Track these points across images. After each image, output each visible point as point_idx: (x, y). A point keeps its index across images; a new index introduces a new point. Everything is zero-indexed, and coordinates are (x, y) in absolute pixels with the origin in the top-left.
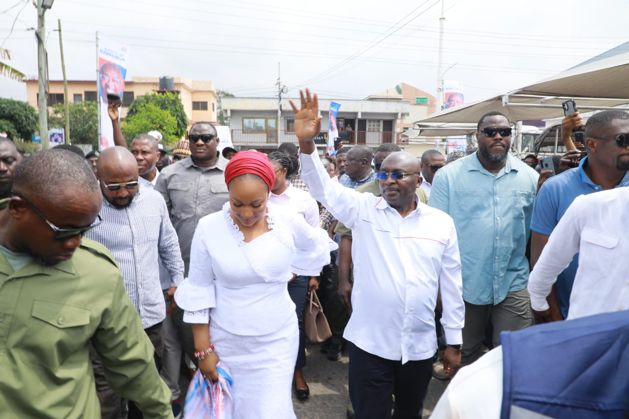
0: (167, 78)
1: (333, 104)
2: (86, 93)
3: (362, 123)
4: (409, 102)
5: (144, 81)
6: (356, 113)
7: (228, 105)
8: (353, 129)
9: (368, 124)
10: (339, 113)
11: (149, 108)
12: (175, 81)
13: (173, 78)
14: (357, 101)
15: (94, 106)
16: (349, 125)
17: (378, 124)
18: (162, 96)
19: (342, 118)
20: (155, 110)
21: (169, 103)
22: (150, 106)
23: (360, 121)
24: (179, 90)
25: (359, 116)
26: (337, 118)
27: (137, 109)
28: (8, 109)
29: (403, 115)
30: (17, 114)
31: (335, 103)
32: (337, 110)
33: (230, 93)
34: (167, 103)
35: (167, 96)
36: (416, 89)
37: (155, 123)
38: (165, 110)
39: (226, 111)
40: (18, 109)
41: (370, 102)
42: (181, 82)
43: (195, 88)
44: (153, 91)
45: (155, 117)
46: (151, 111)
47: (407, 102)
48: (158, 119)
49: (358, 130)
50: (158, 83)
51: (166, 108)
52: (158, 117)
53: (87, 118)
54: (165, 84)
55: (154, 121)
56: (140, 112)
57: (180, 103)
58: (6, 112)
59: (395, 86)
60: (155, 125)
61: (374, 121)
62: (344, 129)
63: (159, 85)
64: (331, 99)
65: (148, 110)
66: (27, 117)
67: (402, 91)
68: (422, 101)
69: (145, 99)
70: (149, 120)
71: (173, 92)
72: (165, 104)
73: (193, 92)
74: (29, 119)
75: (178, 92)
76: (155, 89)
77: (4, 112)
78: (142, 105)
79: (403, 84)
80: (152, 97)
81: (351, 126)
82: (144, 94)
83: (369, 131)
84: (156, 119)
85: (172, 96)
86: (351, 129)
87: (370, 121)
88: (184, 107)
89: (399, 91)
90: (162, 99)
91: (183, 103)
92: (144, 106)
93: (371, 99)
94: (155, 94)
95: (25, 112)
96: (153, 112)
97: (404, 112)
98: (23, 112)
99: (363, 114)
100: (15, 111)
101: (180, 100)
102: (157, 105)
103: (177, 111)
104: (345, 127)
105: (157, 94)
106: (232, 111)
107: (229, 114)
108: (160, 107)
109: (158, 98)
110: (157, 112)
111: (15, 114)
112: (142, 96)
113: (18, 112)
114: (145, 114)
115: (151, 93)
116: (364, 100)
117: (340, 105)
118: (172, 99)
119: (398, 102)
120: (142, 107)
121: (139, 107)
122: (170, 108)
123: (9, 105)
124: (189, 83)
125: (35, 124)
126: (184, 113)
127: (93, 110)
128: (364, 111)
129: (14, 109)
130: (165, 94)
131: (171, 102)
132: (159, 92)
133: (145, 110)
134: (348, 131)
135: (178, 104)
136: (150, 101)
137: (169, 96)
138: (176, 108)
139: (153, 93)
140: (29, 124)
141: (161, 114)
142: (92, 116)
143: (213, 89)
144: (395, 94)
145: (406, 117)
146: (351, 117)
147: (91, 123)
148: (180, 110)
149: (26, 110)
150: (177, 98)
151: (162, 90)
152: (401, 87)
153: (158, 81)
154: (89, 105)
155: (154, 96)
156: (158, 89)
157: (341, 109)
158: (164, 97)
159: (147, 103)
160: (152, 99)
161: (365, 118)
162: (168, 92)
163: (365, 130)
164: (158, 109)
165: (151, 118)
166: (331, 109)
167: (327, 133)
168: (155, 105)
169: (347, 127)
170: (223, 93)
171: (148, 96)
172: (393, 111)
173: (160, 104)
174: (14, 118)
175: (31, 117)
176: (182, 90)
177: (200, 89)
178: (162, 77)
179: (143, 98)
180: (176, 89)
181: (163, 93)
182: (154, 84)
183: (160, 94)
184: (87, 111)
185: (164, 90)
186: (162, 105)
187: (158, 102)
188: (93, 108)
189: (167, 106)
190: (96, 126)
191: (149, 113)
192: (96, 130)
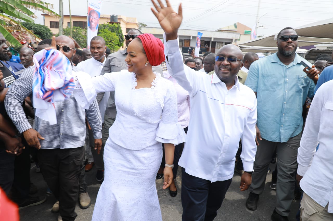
0: (114, 16)
1: (199, 33)
2: (74, 22)
3: (214, 43)
4: (240, 33)
5: (103, 17)
6: (211, 38)
7: (145, 31)
8: (209, 46)
9: (217, 44)
10: (202, 38)
11: (106, 31)
12: (118, 17)
13: (117, 16)
14: (212, 32)
15: (79, 29)
16: (207, 44)
17: (222, 44)
18: (112, 25)
19: (203, 40)
20: (109, 32)
21: (115, 29)
22: (106, 30)
23: (213, 42)
24: (120, 22)
25: (212, 40)
26: (201, 40)
27: (100, 31)
28: (38, 29)
29: (236, 40)
30: (43, 32)
31: (200, 33)
32: (201, 36)
33: (145, 24)
34: (114, 29)
35: (114, 25)
36: (245, 26)
37: (108, 39)
38: (113, 32)
40: (43, 30)
41: (218, 33)
42: (121, 18)
43: (128, 21)
44: (107, 22)
45: (108, 36)
46: (106, 33)
47: (238, 33)
48: (110, 37)
49: (212, 47)
50: (109, 18)
51: (114, 31)
52: (110, 36)
53: (76, 35)
54: (113, 19)
55: (108, 38)
56: (101, 33)
57: (121, 29)
58: (38, 30)
59: (234, 24)
60: (108, 40)
61: (220, 42)
62: (204, 46)
63: (110, 19)
64: (198, 30)
65: (105, 32)
66: (47, 34)
67: (237, 27)
68: (248, 33)
69: (103, 26)
70: (106, 37)
71: (117, 23)
72: (113, 29)
73: (127, 23)
74: (48, 34)
75: (120, 23)
76: (108, 21)
77: (36, 31)
78: (102, 30)
79: (238, 23)
80: (106, 26)
81: (208, 45)
82: (103, 23)
83: (217, 48)
84: (109, 37)
85: (117, 25)
86: (207, 47)
87: (218, 42)
88: (123, 31)
89: (236, 26)
91: (122, 29)
92: (103, 30)
93: (220, 31)
94: (108, 24)
95: (46, 31)
96: (107, 33)
97: (236, 38)
98: (45, 31)
99: (214, 39)
100: (41, 30)
101: (121, 28)
102: (109, 29)
103: (119, 33)
104: (205, 46)
105: (109, 24)
108: (110, 31)
109: (110, 26)
110: (109, 33)
111: (42, 32)
112: (102, 24)
113: (43, 31)
114: (103, 35)
115: (106, 23)
116: (215, 31)
117: (202, 34)
118: (117, 27)
119: (234, 33)
120: (102, 31)
121: (101, 30)
122: (115, 32)
123: (38, 27)
124: (125, 18)
125: (50, 37)
126: (122, 34)
127: (78, 31)
128: (215, 37)
129: (41, 29)
130: (113, 24)
131: (116, 29)
132: (110, 23)
133: (103, 32)
134: (206, 48)
135: (120, 30)
136: (106, 28)
137: (115, 25)
138: (118, 32)
139: (107, 23)
140: (47, 37)
141: (111, 34)
142: (78, 34)
143: (137, 22)
144: (233, 28)
145: (238, 41)
146: (208, 40)
147: (77, 38)
148: (120, 33)
149: (46, 30)
150: (119, 26)
152: (237, 25)
153: (110, 17)
154: (77, 29)
155: (108, 25)
156: (109, 21)
157: (203, 36)
158: (113, 26)
159: (104, 28)
160: (107, 26)
161: (215, 41)
162: (115, 23)
163: (215, 47)
164: (110, 32)
165: (106, 36)
166: (198, 36)
167: (194, 48)
168: (108, 30)
169: (205, 45)
170: (141, 23)
171: (105, 25)
172: (231, 38)
173: (111, 29)
174: (41, 34)
175: (49, 34)
176: (121, 22)
177: (130, 22)
178: (112, 15)
179: (102, 26)
180: (119, 22)
181: (112, 23)
182: (108, 18)
183: (111, 24)
184: (76, 32)
185: (113, 22)
186: (111, 30)
187: (110, 28)
188: (79, 30)
189: (114, 30)
190: (80, 40)
191: (105, 34)
192: (80, 41)
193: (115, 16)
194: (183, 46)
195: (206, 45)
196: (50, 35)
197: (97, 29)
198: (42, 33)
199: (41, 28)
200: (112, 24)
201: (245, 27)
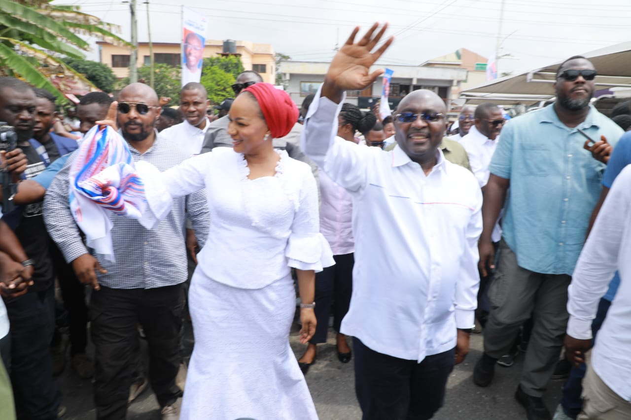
0: (230, 41)
1: (387, 71)
2: (156, 54)
4: (467, 68)
5: (208, 44)
6: (411, 80)
7: (286, 68)
10: (393, 79)
11: (214, 70)
12: (237, 44)
13: (235, 41)
14: (413, 67)
15: (166, 68)
16: (404, 91)
19: (397, 84)
20: (220, 72)
21: (232, 66)
22: (215, 69)
24: (240, 53)
25: (415, 82)
26: (391, 84)
28: (91, 71)
29: (459, 82)
31: (389, 70)
32: (391, 76)
33: (286, 55)
34: (230, 66)
35: (230, 59)
37: (219, 85)
38: (228, 72)
39: (285, 74)
40: (99, 71)
41: (425, 69)
42: (243, 45)
43: (255, 51)
44: (218, 54)
45: (219, 80)
47: (464, 68)
48: (223, 82)
50: (222, 46)
52: (222, 80)
53: (159, 79)
54: (228, 48)
55: (219, 83)
56: (206, 74)
57: (242, 66)
59: (455, 51)
60: (219, 87)
62: (398, 95)
63: (222, 48)
65: (214, 73)
66: (106, 78)
67: (462, 57)
68: (481, 68)
69: (210, 62)
70: (215, 82)
71: (236, 55)
72: (228, 67)
73: (254, 55)
75: (240, 55)
76: (219, 52)
77: (87, 73)
78: (208, 67)
79: (464, 50)
80: (216, 61)
82: (209, 57)
85: (234, 59)
89: (459, 56)
90: (226, 61)
91: (244, 66)
92: (210, 69)
93: (429, 65)
95: (104, 73)
96: (217, 74)
97: (460, 79)
99: (419, 80)
100: (96, 72)
101: (242, 63)
102: (221, 67)
104: (400, 94)
105: (220, 56)
106: (292, 75)
107: (288, 77)
108: (223, 70)
109: (222, 61)
110: (222, 75)
112: (208, 59)
113: (99, 73)
114: (210, 77)
115: (215, 56)
116: (419, 66)
117: (393, 71)
118: (235, 62)
119: (455, 69)
120: (208, 70)
121: (206, 69)
122: (232, 72)
123: (91, 66)
124: (249, 45)
127: (165, 72)
128: (419, 77)
130: (228, 57)
131: (234, 65)
132: (223, 55)
133: (210, 73)
135: (240, 67)
136: (214, 64)
139: (217, 56)
140: (107, 84)
141: (225, 77)
142: (162, 78)
143: (272, 52)
144: (454, 60)
145: (462, 85)
146: (406, 83)
147: (162, 84)
149: (105, 71)
150: (239, 61)
151: (225, 53)
152: (461, 52)
153: (222, 44)
154: (161, 67)
155: (218, 59)
156: (221, 51)
157: (396, 75)
158: (227, 60)
159: (212, 65)
161: (420, 83)
162: (232, 54)
164: (222, 72)
165: (215, 80)
166: (386, 76)
167: (380, 99)
168: (219, 68)
170: (279, 55)
171: (213, 58)
172: (449, 78)
174: (96, 78)
175: (110, 78)
176: (243, 52)
177: (260, 51)
178: (225, 40)
179: (208, 61)
180: (238, 52)
181: (227, 55)
182: (218, 47)
183: (224, 57)
184: (159, 73)
185: (227, 53)
186: (225, 68)
187: (223, 65)
188: (165, 70)
189: (229, 69)
190: (167, 87)
191: (214, 76)
192: (167, 91)
193: (231, 43)
194: (360, 96)
195: (403, 93)
196: (112, 80)
197: (199, 67)
198: (98, 76)
199: (95, 68)
200: (226, 58)
201: (476, 56)
